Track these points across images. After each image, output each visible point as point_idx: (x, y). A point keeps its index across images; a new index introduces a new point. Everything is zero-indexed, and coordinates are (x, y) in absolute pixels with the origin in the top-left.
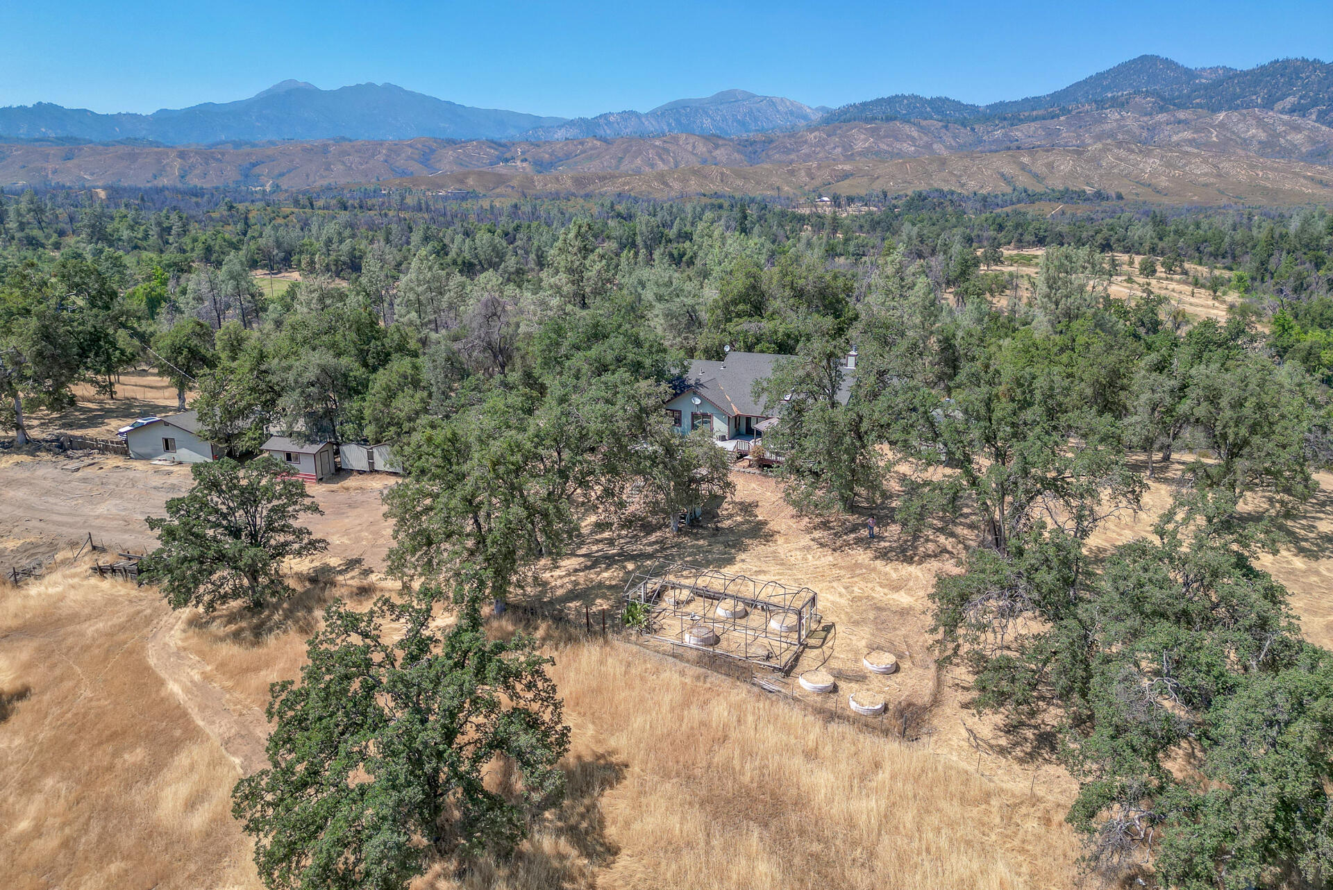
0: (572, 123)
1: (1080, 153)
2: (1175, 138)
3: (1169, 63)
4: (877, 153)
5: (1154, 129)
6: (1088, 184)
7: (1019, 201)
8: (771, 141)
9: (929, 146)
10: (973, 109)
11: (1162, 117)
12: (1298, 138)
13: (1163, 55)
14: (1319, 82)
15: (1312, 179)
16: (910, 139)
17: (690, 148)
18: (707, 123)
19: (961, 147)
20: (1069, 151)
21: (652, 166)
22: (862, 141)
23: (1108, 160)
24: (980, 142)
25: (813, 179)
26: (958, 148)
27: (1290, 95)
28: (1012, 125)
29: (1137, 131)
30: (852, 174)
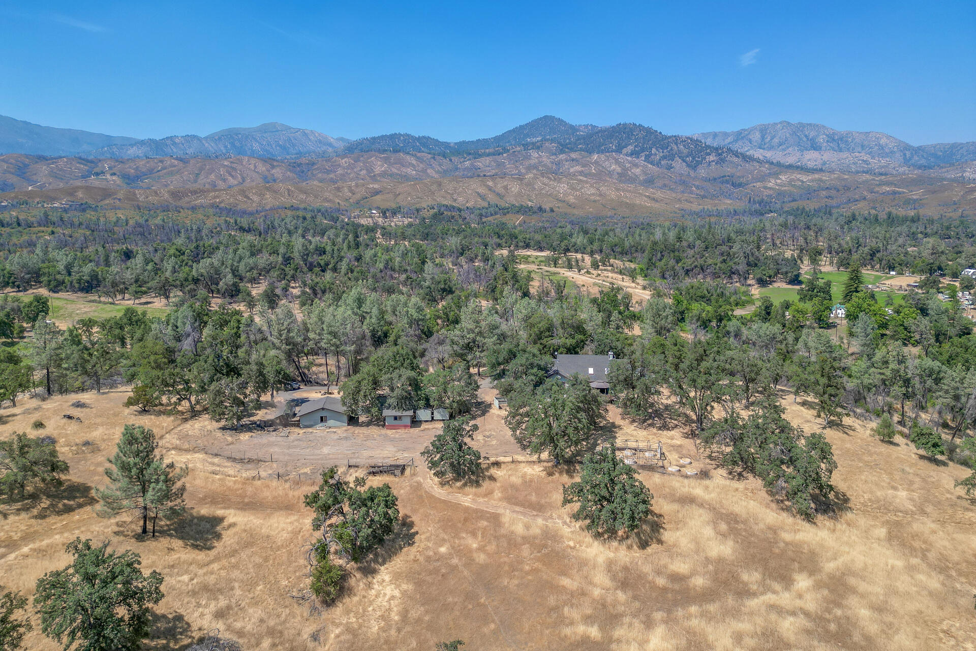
0: (142, 143)
1: (521, 180)
2: (572, 170)
4: (392, 175)
5: (559, 163)
7: (496, 213)
8: (313, 164)
9: (424, 171)
10: (446, 145)
11: (562, 157)
12: (637, 171)
13: (557, 116)
14: (644, 138)
15: (649, 197)
16: (411, 166)
17: (252, 167)
18: (256, 146)
19: (445, 172)
20: (514, 178)
21: (224, 180)
22: (379, 167)
23: (538, 185)
24: (457, 169)
25: (354, 194)
26: (445, 173)
27: (629, 145)
28: (475, 158)
29: (550, 165)
30: (380, 192)
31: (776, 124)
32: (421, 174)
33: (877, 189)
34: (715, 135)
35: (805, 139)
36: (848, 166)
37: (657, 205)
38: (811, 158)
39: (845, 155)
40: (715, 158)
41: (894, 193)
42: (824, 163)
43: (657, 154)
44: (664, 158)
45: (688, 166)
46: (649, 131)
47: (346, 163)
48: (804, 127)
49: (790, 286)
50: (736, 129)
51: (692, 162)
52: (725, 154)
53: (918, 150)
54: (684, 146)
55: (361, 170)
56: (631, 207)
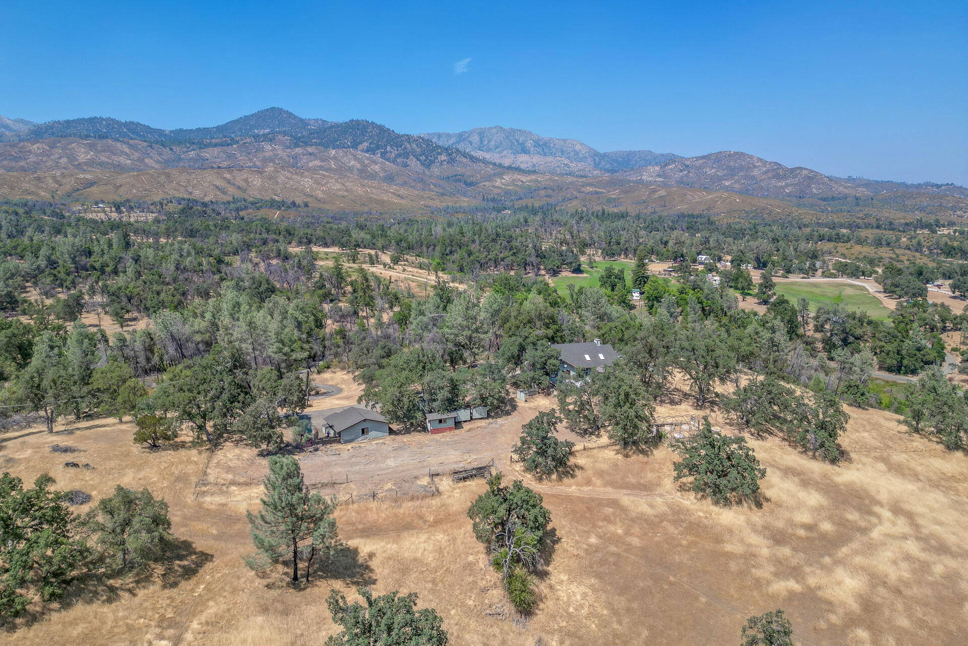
1: (261, 173)
2: (311, 165)
3: (289, 114)
4: (102, 164)
5: (296, 157)
6: (275, 195)
9: (141, 160)
10: (160, 132)
11: (298, 150)
14: (377, 135)
15: (394, 193)
16: (124, 155)
20: (254, 171)
22: (83, 155)
23: (281, 179)
24: (180, 159)
25: (61, 185)
26: (167, 163)
27: (364, 141)
28: (200, 149)
29: (287, 159)
30: (95, 183)
31: (492, 128)
32: (138, 163)
33: (583, 189)
34: (439, 136)
35: (516, 143)
36: (554, 168)
37: (403, 202)
38: (523, 161)
39: (550, 159)
40: (446, 158)
41: (597, 193)
42: (534, 166)
43: (393, 152)
44: (399, 155)
45: (422, 164)
46: (382, 129)
47: (38, 148)
48: (515, 132)
49: (575, 275)
50: (458, 131)
51: (425, 161)
52: (454, 155)
53: (604, 156)
54: (417, 145)
55: (60, 158)
56: (381, 203)
